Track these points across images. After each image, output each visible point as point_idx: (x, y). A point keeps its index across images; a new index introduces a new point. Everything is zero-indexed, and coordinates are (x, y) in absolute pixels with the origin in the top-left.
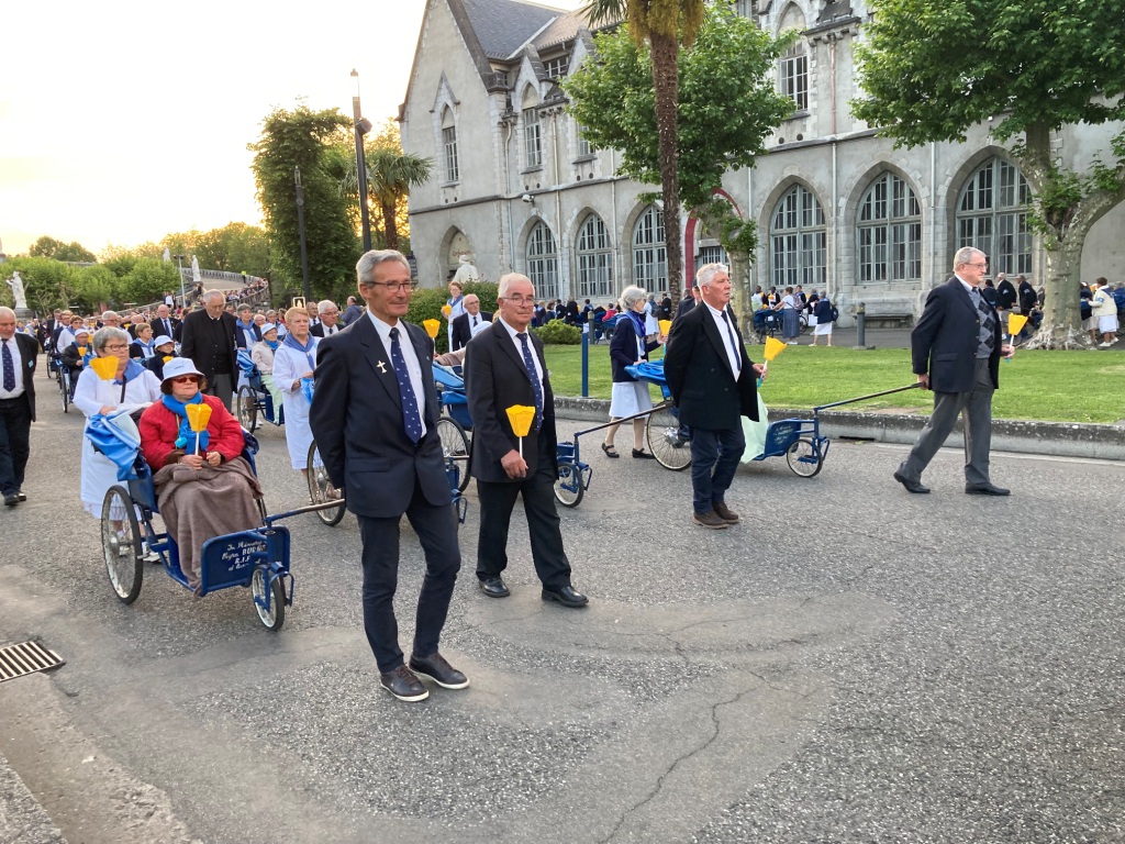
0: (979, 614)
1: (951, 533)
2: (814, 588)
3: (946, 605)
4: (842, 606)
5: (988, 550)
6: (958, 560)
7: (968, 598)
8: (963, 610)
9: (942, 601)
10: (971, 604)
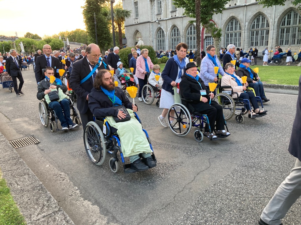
0: (283, 137)
1: (275, 116)
2: (236, 129)
3: (273, 135)
4: (244, 134)
5: (285, 121)
6: (277, 123)
7: (280, 133)
8: (278, 136)
9: (272, 134)
10: (281, 135)
